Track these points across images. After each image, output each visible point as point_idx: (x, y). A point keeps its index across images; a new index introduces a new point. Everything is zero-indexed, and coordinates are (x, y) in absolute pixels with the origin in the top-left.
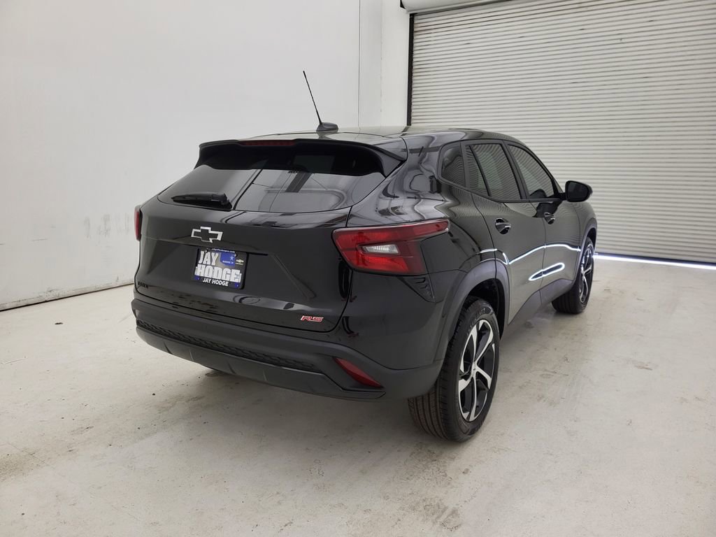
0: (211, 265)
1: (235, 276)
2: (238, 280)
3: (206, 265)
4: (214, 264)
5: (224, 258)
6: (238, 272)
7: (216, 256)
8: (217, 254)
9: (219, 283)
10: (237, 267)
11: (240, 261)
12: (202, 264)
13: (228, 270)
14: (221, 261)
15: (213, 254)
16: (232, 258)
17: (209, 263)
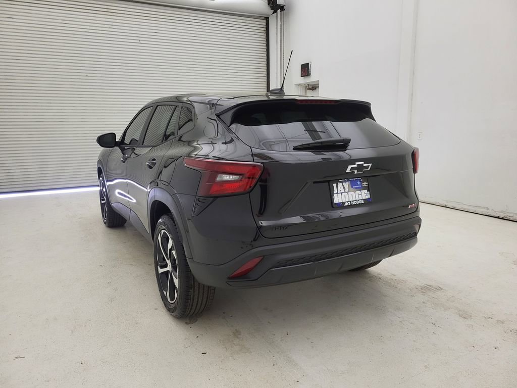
0: (345, 192)
1: (365, 195)
2: (368, 196)
3: (341, 193)
4: (347, 190)
5: (353, 185)
6: (366, 191)
7: (347, 185)
8: (347, 183)
9: (357, 202)
10: (364, 188)
11: (365, 183)
12: (337, 193)
13: (359, 192)
14: (352, 187)
15: (344, 184)
16: (359, 183)
17: (343, 191)
